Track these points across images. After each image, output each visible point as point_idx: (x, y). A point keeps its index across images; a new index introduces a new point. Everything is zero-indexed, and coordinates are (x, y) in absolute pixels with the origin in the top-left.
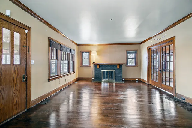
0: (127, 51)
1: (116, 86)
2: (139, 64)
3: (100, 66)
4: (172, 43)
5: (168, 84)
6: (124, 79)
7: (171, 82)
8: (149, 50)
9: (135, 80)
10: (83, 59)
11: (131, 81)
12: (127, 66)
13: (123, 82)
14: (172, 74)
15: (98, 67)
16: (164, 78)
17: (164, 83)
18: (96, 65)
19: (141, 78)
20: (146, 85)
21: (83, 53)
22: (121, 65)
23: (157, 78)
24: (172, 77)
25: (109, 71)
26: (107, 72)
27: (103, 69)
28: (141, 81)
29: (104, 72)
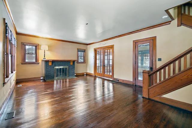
0: (78, 49)
1: (69, 81)
2: (86, 62)
3: (52, 63)
4: (111, 48)
5: (108, 74)
6: (75, 75)
7: (111, 72)
8: (95, 50)
9: (84, 74)
10: (25, 54)
11: (81, 75)
12: (78, 62)
13: (75, 77)
14: (111, 68)
15: (50, 64)
16: (106, 70)
17: (106, 73)
18: (47, 62)
19: (88, 72)
20: (92, 77)
21: (25, 45)
22: (74, 62)
23: (101, 71)
24: (111, 69)
25: (62, 68)
26: (60, 69)
27: (56, 66)
28: (87, 75)
29: (57, 69)
